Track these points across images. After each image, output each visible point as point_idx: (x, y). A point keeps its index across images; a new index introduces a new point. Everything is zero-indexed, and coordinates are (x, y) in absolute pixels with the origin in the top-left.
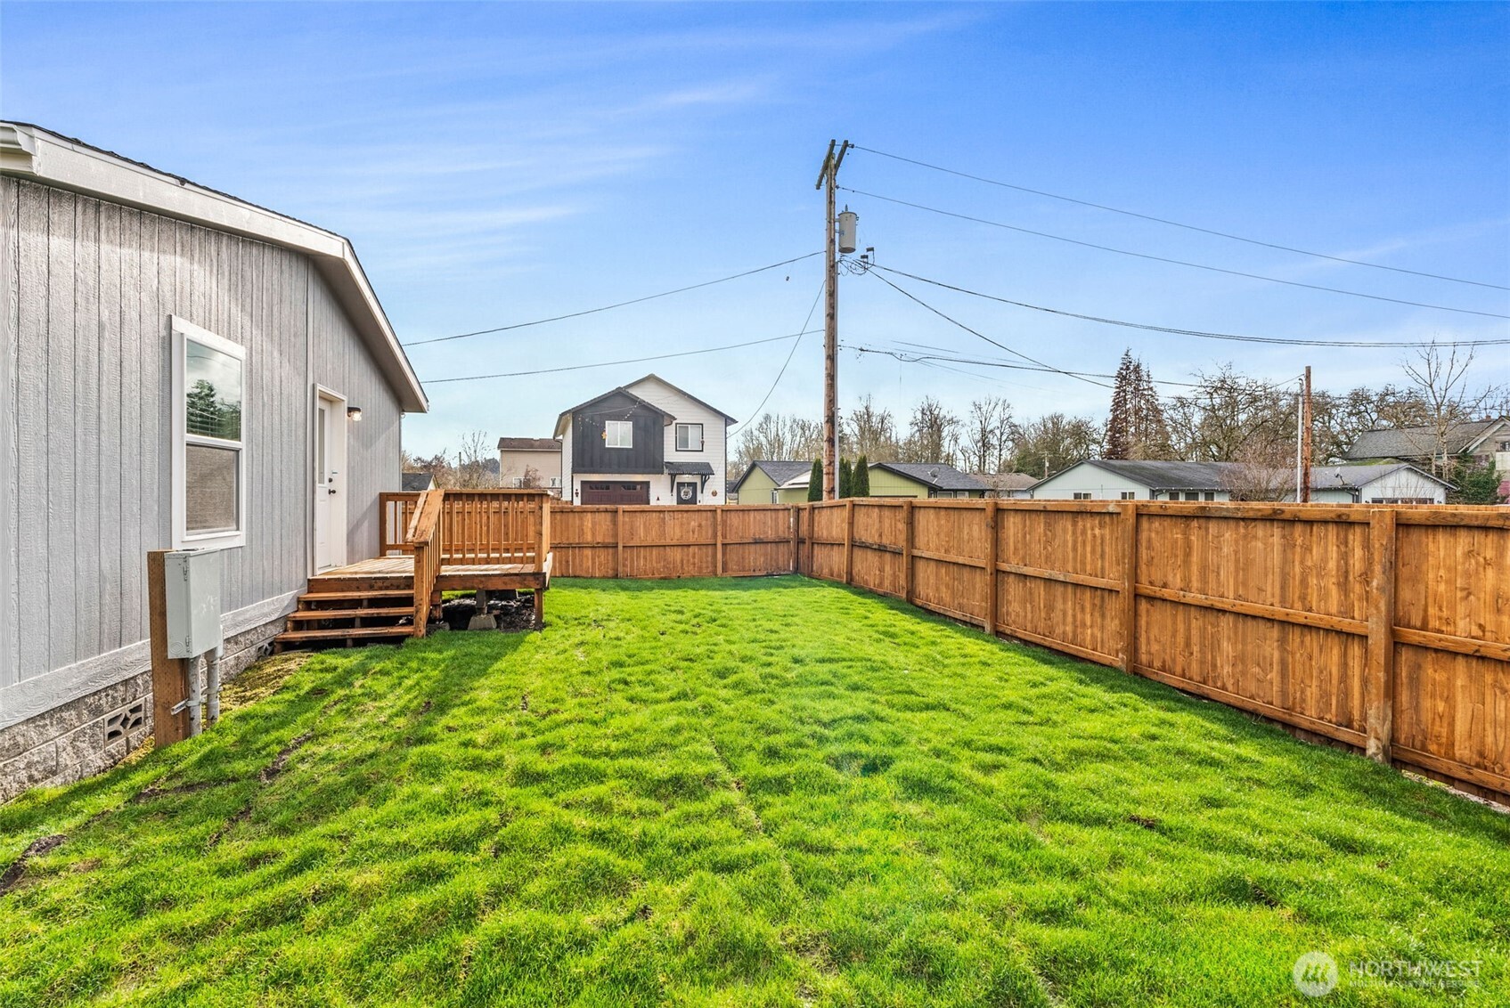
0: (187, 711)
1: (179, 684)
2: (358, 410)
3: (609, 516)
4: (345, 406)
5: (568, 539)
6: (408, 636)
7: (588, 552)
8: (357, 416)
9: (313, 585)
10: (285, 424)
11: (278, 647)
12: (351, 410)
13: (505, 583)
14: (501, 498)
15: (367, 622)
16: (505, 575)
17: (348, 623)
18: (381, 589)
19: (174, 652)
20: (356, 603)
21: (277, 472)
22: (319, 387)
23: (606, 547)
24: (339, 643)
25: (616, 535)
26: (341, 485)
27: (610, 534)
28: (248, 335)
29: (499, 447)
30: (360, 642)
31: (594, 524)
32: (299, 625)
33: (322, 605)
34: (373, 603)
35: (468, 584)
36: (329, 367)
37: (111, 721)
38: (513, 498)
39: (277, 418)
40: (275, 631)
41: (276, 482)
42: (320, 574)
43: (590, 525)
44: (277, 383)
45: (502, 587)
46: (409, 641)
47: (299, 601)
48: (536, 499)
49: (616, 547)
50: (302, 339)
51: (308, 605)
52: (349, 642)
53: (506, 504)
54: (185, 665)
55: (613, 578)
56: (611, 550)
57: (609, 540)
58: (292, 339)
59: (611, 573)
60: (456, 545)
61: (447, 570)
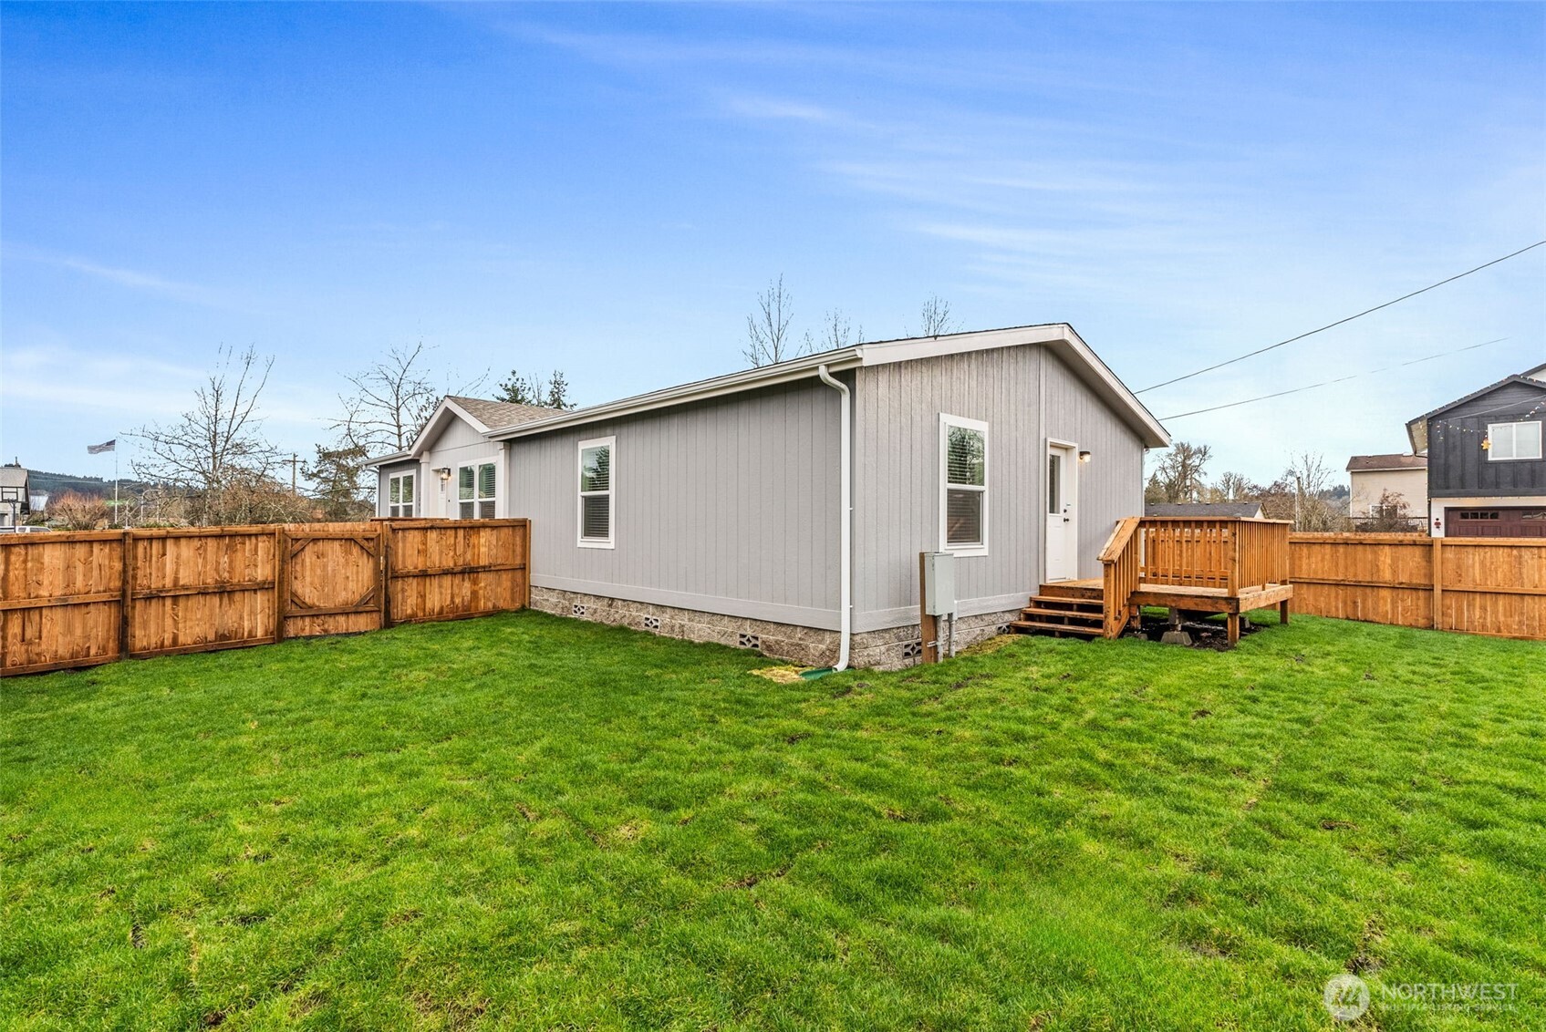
0: (936, 647)
1: (933, 631)
2: (1088, 453)
3: (1418, 551)
4: (1077, 452)
5: (1355, 575)
6: (1099, 636)
7: (1385, 593)
8: (1087, 458)
9: (1044, 589)
10: (1020, 471)
11: (1012, 630)
12: (1082, 454)
13: (1197, 605)
14: (1193, 525)
15: (1073, 621)
16: (1197, 597)
17: (1059, 620)
18: (1090, 598)
19: (928, 612)
20: (1069, 607)
21: (1013, 506)
22: (1049, 440)
23: (1415, 589)
24: (1050, 633)
25: (1430, 576)
26: (1074, 514)
27: (1423, 571)
28: (990, 413)
29: (1348, 469)
30: (1064, 635)
31: (1395, 561)
32: (1030, 617)
33: (1049, 605)
34: (1081, 608)
35: (1162, 602)
36: (1061, 422)
37: (906, 646)
38: (1205, 524)
39: (1013, 467)
40: (1012, 618)
41: (1013, 513)
42: (1049, 582)
43: (1388, 561)
44: (1013, 443)
45: (1193, 607)
46: (1097, 639)
47: (1031, 600)
48: (1229, 525)
49: (1430, 589)
50: (1035, 407)
51: (1038, 604)
52: (1057, 634)
53: (1197, 531)
54: (935, 619)
55: (1426, 628)
56: (1421, 594)
57: (1419, 580)
58: (1027, 409)
59: (1422, 622)
60: (1186, 571)
61: (1144, 588)
